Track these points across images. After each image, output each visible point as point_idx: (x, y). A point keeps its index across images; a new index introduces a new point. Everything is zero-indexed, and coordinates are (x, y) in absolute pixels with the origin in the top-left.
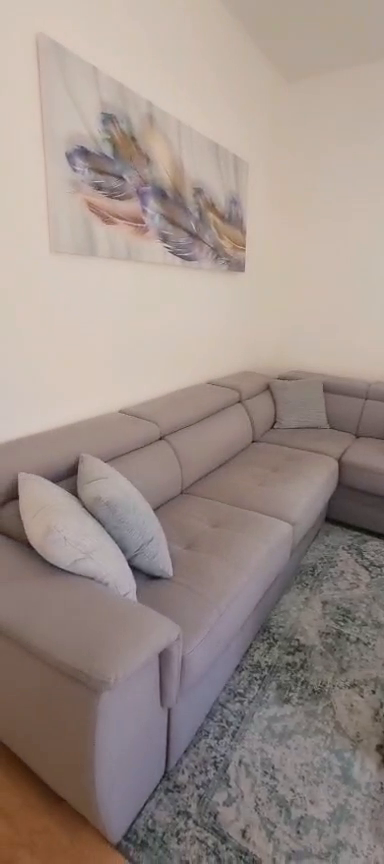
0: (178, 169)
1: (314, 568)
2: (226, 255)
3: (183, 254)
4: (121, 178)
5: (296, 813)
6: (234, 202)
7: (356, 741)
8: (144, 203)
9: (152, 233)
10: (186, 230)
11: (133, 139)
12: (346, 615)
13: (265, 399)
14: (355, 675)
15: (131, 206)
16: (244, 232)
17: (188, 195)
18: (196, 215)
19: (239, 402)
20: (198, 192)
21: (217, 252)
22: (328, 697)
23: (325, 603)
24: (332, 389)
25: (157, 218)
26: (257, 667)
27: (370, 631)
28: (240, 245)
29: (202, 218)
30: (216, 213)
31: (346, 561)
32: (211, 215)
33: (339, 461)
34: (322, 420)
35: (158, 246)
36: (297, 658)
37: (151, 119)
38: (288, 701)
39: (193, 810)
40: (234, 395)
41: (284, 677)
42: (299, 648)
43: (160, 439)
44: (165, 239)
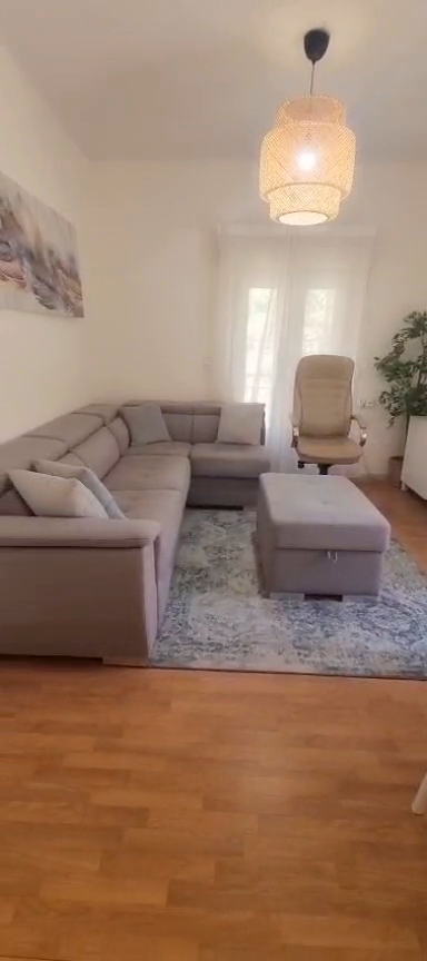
0: (38, 237)
1: (190, 534)
2: (73, 304)
3: (46, 303)
4: (7, 244)
5: (230, 625)
6: (72, 260)
7: (248, 594)
8: (22, 264)
9: (28, 287)
10: (47, 284)
11: (11, 214)
12: (220, 550)
13: (118, 423)
14: (236, 571)
15: (14, 266)
16: (80, 284)
17: (46, 255)
18: (52, 272)
19: (104, 425)
20: (51, 253)
21: (66, 300)
22: (226, 584)
23: (205, 548)
24: (167, 411)
25: (30, 274)
26: (181, 584)
27: (236, 553)
28: (79, 295)
29: (55, 275)
30: (62, 268)
31: (208, 525)
32: (60, 271)
33: (189, 457)
34: (166, 435)
35: (33, 298)
36: (202, 574)
37: (19, 198)
38: (205, 592)
39: (178, 641)
40: (98, 421)
41: (198, 584)
42: (201, 570)
43: (68, 452)
44: (36, 292)
